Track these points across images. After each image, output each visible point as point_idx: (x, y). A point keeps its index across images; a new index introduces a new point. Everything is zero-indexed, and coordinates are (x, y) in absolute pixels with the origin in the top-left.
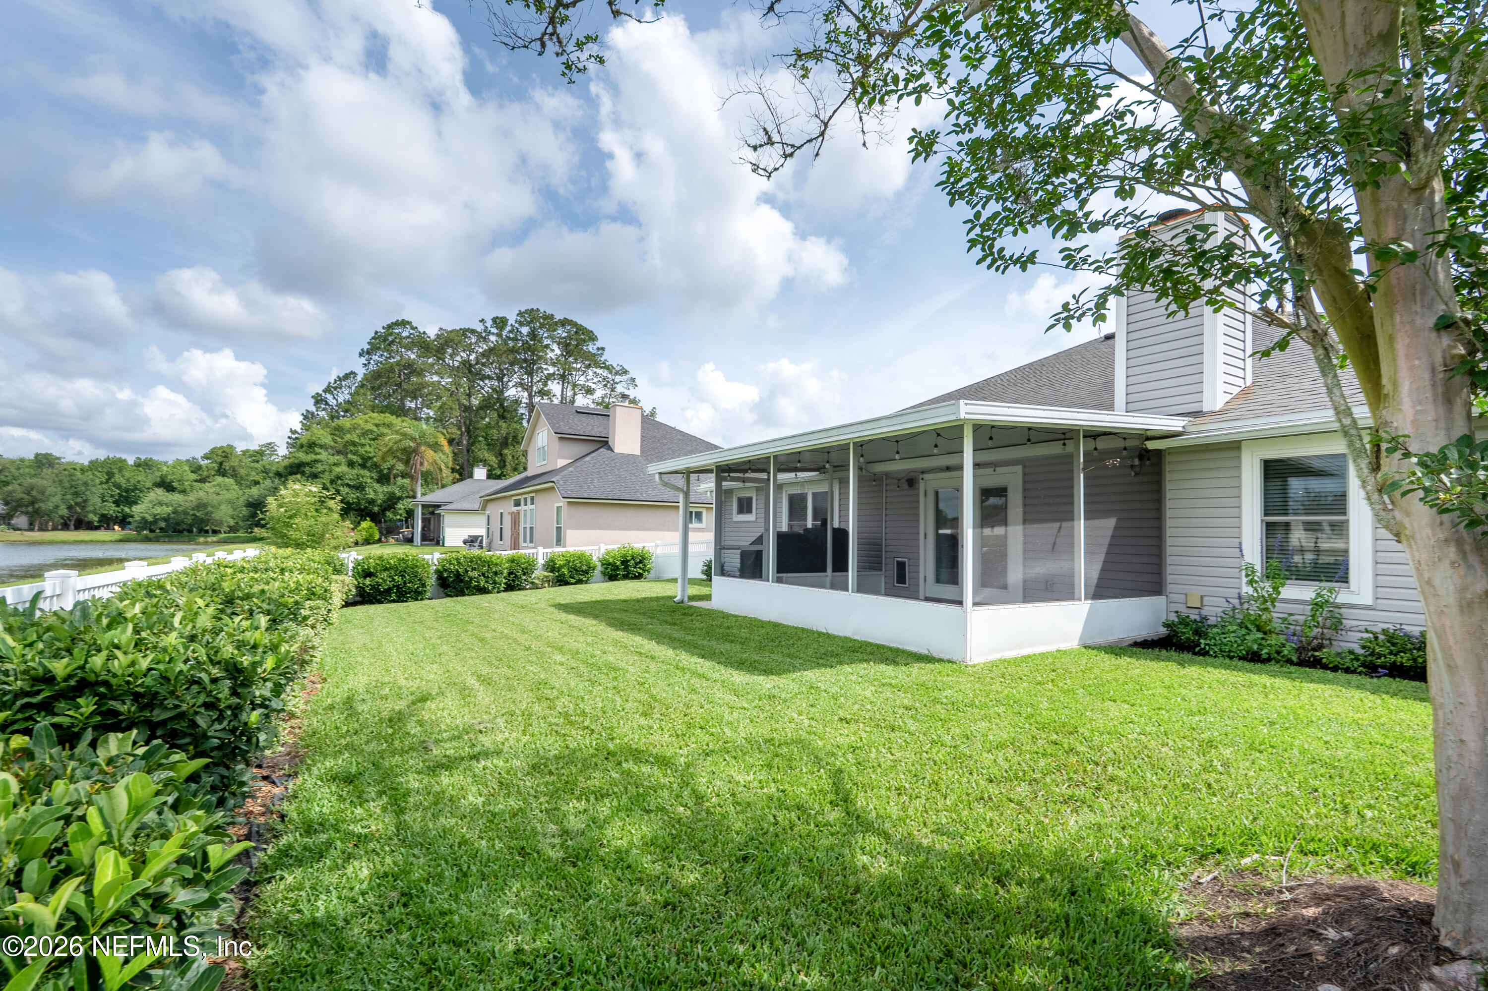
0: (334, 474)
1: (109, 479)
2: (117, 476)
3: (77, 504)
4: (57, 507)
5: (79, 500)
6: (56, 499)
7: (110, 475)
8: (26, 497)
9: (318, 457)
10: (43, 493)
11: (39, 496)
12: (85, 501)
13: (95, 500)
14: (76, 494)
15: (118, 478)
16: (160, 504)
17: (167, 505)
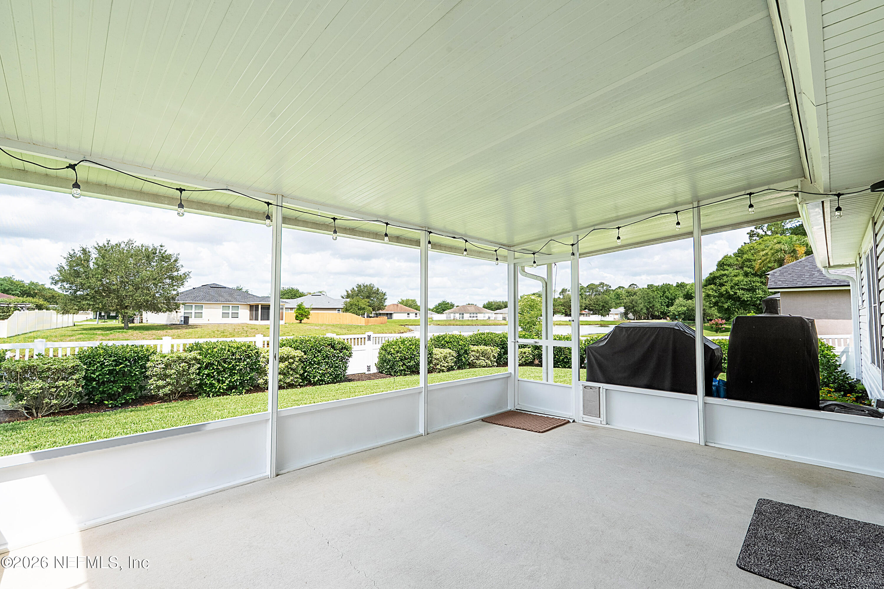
0: (734, 282)
1: (664, 294)
2: (667, 292)
3: (650, 307)
4: (642, 309)
5: (651, 305)
6: (641, 306)
7: (664, 292)
8: (631, 305)
9: (726, 272)
10: (636, 303)
11: (635, 304)
12: (654, 306)
13: (658, 305)
14: (650, 302)
15: (667, 294)
16: (681, 306)
17: (684, 306)
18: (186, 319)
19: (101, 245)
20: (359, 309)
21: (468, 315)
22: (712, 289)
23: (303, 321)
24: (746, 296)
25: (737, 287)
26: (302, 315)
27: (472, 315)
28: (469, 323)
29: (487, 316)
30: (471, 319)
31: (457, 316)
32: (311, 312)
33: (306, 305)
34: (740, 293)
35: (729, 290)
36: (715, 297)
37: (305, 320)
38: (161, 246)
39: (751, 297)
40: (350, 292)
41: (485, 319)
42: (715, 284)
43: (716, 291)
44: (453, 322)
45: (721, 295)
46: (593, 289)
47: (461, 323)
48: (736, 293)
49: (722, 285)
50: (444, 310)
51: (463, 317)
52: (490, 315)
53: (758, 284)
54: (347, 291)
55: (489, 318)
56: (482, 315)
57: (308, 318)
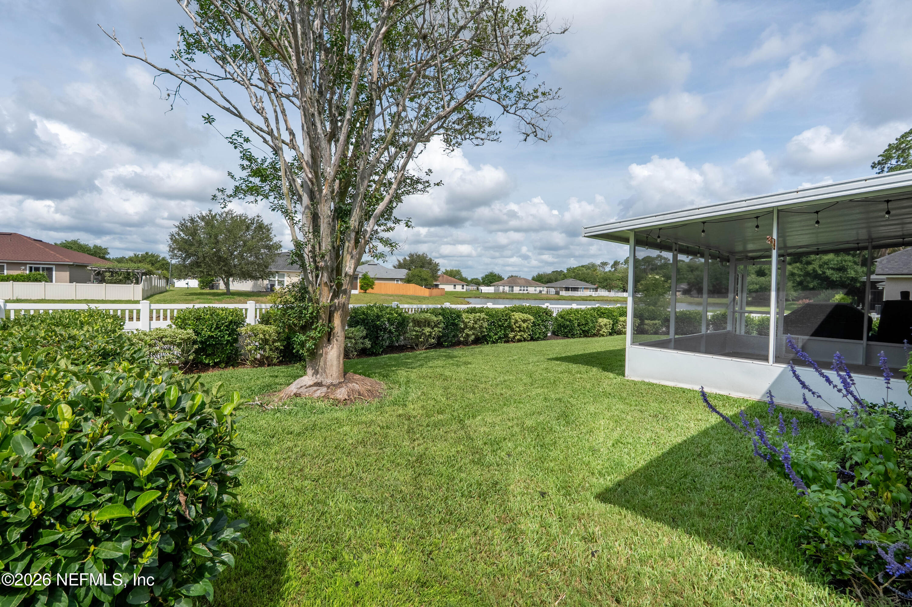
0: (822, 261)
16: (753, 283)
17: (756, 284)
18: (273, 286)
19: (204, 215)
20: (421, 280)
21: (519, 288)
22: (798, 268)
23: (367, 291)
24: (835, 276)
25: (826, 266)
26: (368, 285)
27: (522, 288)
28: (520, 297)
29: (538, 289)
30: (521, 292)
31: (507, 289)
32: (376, 282)
33: (371, 275)
34: (829, 272)
35: (817, 269)
36: (800, 276)
37: (370, 290)
38: (258, 216)
39: (841, 277)
40: (402, 261)
41: (536, 292)
42: (801, 262)
43: (801, 270)
44: (503, 296)
45: (807, 274)
46: (648, 262)
47: (512, 297)
48: (824, 273)
49: (808, 263)
50: (491, 282)
51: (512, 291)
52: (541, 289)
53: (850, 264)
54: (399, 261)
55: (541, 292)
56: (533, 289)
57: (372, 288)
